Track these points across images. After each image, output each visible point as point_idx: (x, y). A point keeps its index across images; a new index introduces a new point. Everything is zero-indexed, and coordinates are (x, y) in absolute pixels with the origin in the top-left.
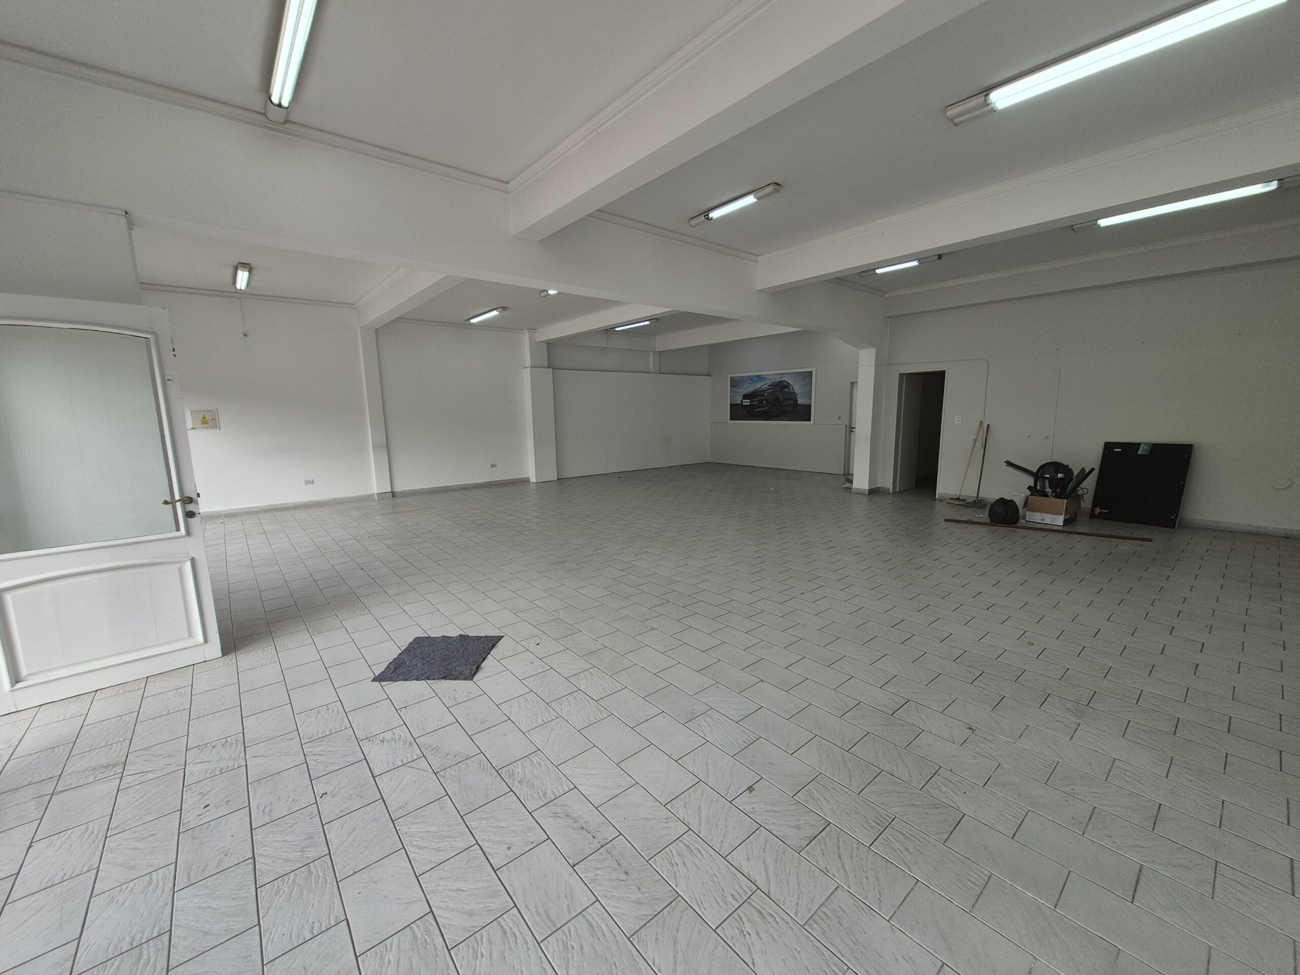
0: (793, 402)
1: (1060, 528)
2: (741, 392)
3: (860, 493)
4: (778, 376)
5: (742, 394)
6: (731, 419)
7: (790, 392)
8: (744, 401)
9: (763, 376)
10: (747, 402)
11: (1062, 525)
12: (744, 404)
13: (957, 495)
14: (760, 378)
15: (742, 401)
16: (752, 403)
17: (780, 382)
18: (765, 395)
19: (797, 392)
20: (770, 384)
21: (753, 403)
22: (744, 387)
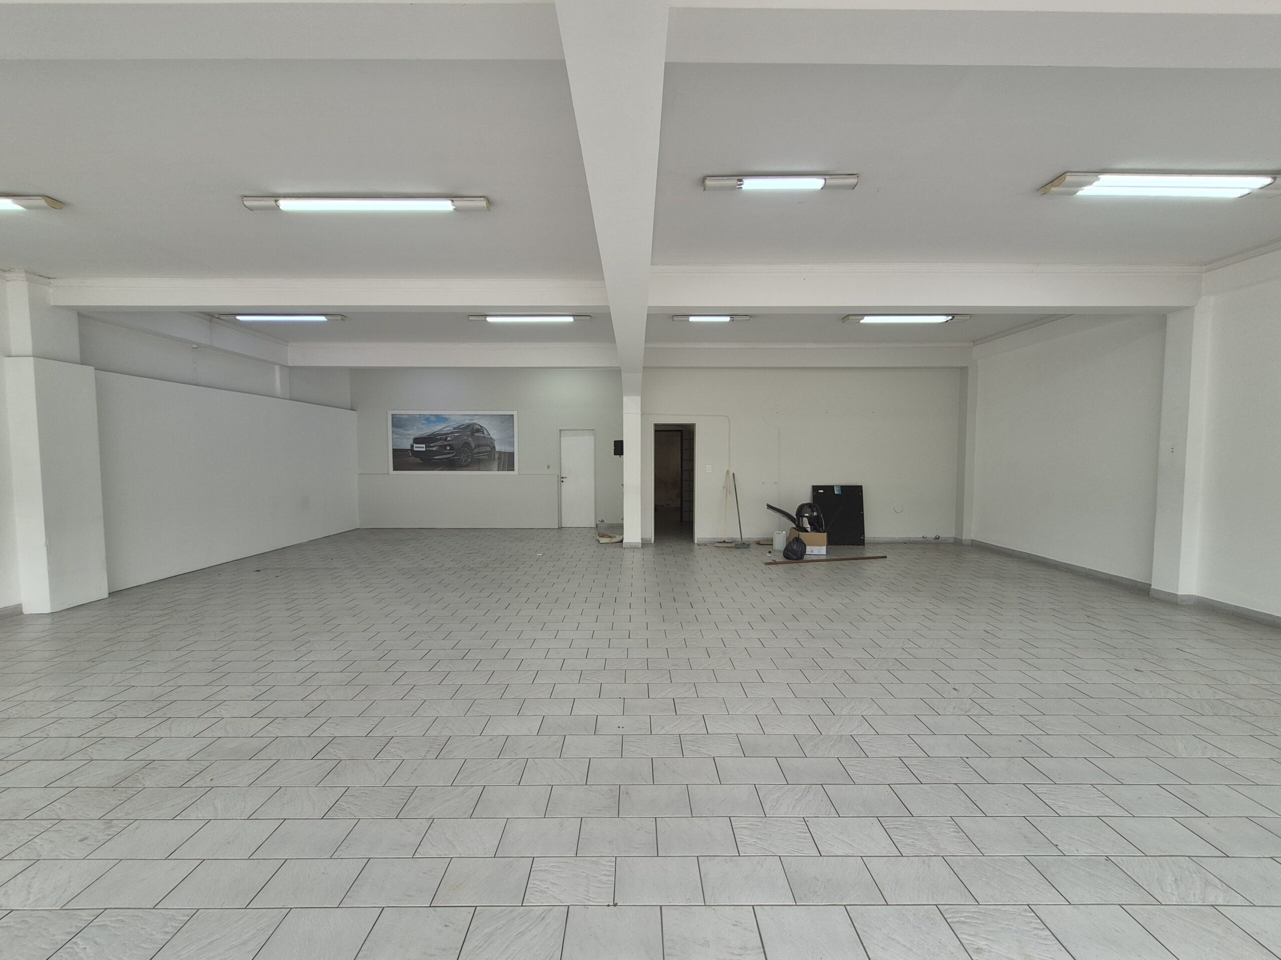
0: (490, 449)
1: (824, 558)
2: (410, 435)
3: (633, 548)
4: (468, 417)
5: (413, 437)
6: (395, 469)
7: (484, 437)
8: (415, 445)
9: (444, 417)
10: (421, 448)
11: (825, 554)
12: (415, 449)
13: (723, 538)
14: (440, 419)
15: (412, 446)
16: (427, 449)
17: (468, 426)
18: (448, 439)
19: (494, 437)
20: (455, 426)
21: (431, 449)
22: (415, 427)
